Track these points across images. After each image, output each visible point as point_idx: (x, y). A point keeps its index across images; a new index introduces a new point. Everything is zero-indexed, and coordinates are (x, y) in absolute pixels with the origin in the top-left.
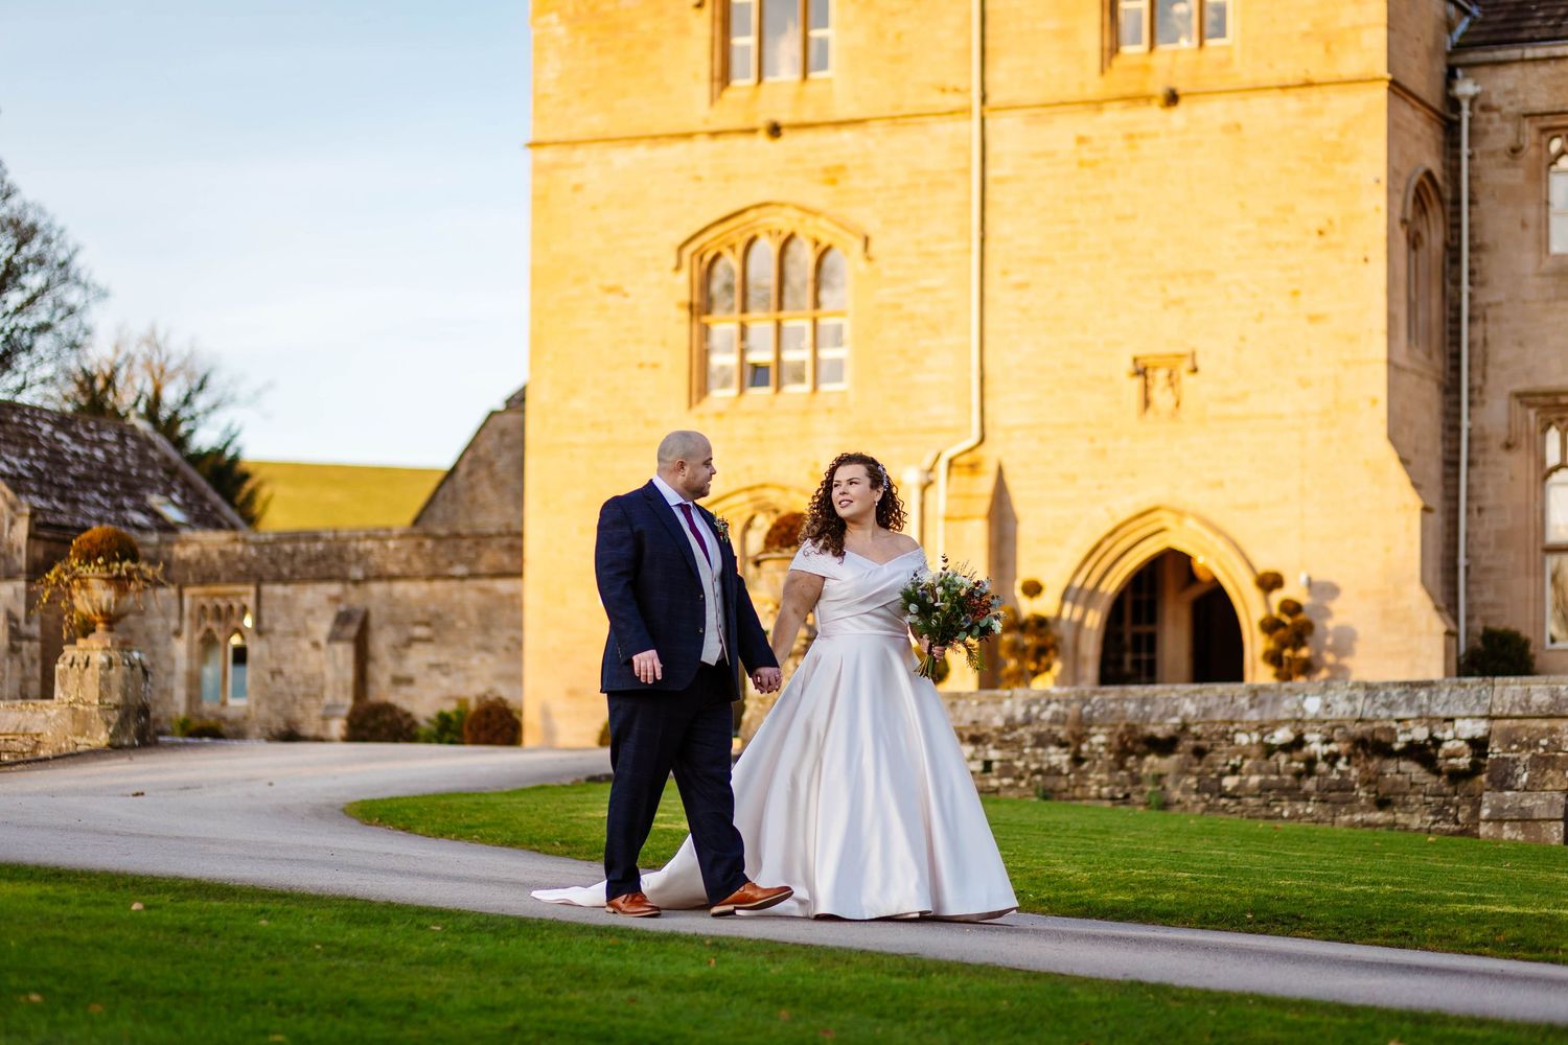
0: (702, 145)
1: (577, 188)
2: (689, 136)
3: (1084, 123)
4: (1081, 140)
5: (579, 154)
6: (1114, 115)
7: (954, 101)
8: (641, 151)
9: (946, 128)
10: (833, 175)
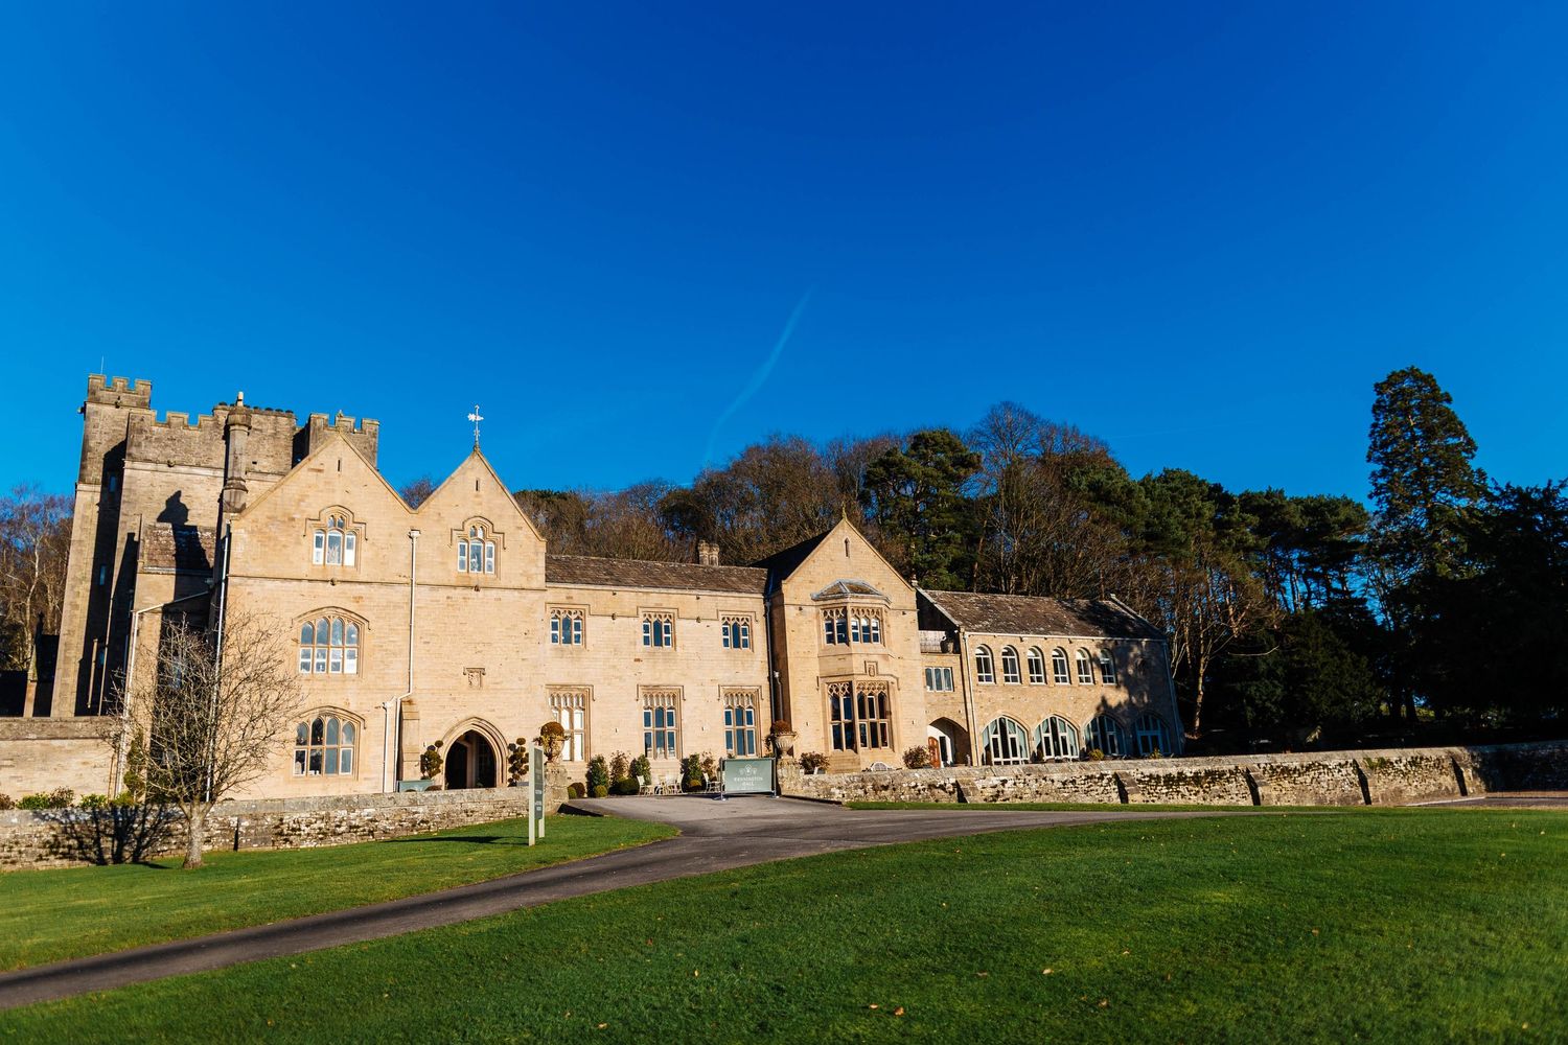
0: (305, 584)
1: (249, 593)
2: (300, 580)
3: (451, 593)
4: (448, 598)
5: (250, 581)
6: (459, 591)
7: (405, 580)
8: (278, 583)
9: (402, 588)
10: (358, 599)
